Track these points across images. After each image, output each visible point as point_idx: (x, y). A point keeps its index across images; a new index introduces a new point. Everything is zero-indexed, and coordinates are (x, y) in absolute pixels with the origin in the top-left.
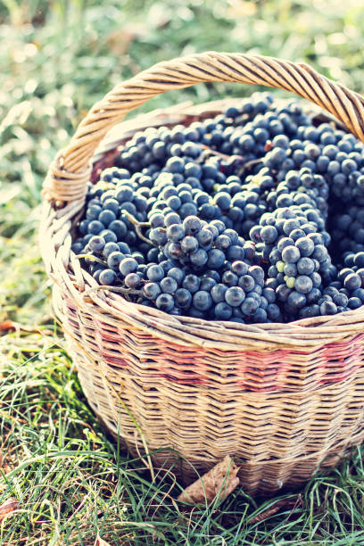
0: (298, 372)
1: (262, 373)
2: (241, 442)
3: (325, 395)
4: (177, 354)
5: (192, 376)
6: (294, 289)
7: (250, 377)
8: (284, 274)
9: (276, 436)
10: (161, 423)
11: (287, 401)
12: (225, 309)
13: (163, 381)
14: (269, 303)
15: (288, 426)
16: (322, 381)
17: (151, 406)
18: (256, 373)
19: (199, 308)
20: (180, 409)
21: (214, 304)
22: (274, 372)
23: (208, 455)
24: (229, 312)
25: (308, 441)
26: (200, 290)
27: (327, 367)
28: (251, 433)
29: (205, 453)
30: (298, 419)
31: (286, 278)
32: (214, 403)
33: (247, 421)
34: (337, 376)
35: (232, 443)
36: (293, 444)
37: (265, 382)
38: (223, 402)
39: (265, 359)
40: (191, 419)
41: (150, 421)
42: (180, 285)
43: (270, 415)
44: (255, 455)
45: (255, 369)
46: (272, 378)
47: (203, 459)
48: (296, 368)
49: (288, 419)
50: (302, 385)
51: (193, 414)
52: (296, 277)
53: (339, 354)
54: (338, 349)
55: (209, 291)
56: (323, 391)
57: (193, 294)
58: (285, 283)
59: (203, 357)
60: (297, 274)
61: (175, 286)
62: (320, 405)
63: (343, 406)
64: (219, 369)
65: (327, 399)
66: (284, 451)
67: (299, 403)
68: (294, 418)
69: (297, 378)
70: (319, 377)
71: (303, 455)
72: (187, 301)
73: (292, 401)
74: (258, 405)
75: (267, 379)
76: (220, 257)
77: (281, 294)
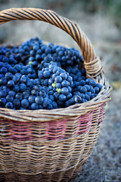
0: (70, 129)
1: (56, 131)
2: (45, 164)
3: (79, 139)
4: (19, 127)
5: (25, 136)
6: (61, 93)
7: (51, 133)
8: (56, 88)
9: (60, 159)
10: (11, 160)
11: (65, 143)
12: (36, 106)
13: (12, 141)
14: (52, 101)
15: (65, 154)
16: (78, 133)
17: (6, 153)
18: (54, 131)
19: (24, 107)
20: (20, 152)
21: (30, 104)
22: (61, 130)
23: (31, 172)
24: (37, 107)
25: (72, 160)
26: (23, 99)
27: (80, 127)
28: (50, 159)
29: (30, 171)
30: (69, 151)
31: (57, 89)
32: (35, 147)
33: (49, 154)
34: (84, 130)
35: (42, 165)
36: (66, 162)
37: (57, 135)
38: (39, 146)
39: (58, 124)
40: (24, 156)
41: (6, 160)
42: (15, 98)
43: (58, 150)
44: (51, 169)
45: (53, 129)
46: (60, 133)
47: (29, 174)
48: (70, 127)
49: (66, 151)
50: (72, 135)
51: (26, 154)
52: (61, 89)
53: (86, 120)
54: (85, 118)
55: (27, 99)
56: (78, 137)
57: (20, 101)
58: (57, 91)
59: (30, 127)
60: (62, 87)
61: (12, 98)
62: (77, 144)
63: (85, 144)
64: (38, 131)
65: (80, 141)
66: (63, 166)
67: (70, 143)
68: (68, 150)
69: (70, 132)
70: (78, 131)
71: (69, 167)
72: (19, 104)
73: (67, 143)
74: (54, 146)
75: (58, 133)
76: (24, 86)
77: (56, 96)
